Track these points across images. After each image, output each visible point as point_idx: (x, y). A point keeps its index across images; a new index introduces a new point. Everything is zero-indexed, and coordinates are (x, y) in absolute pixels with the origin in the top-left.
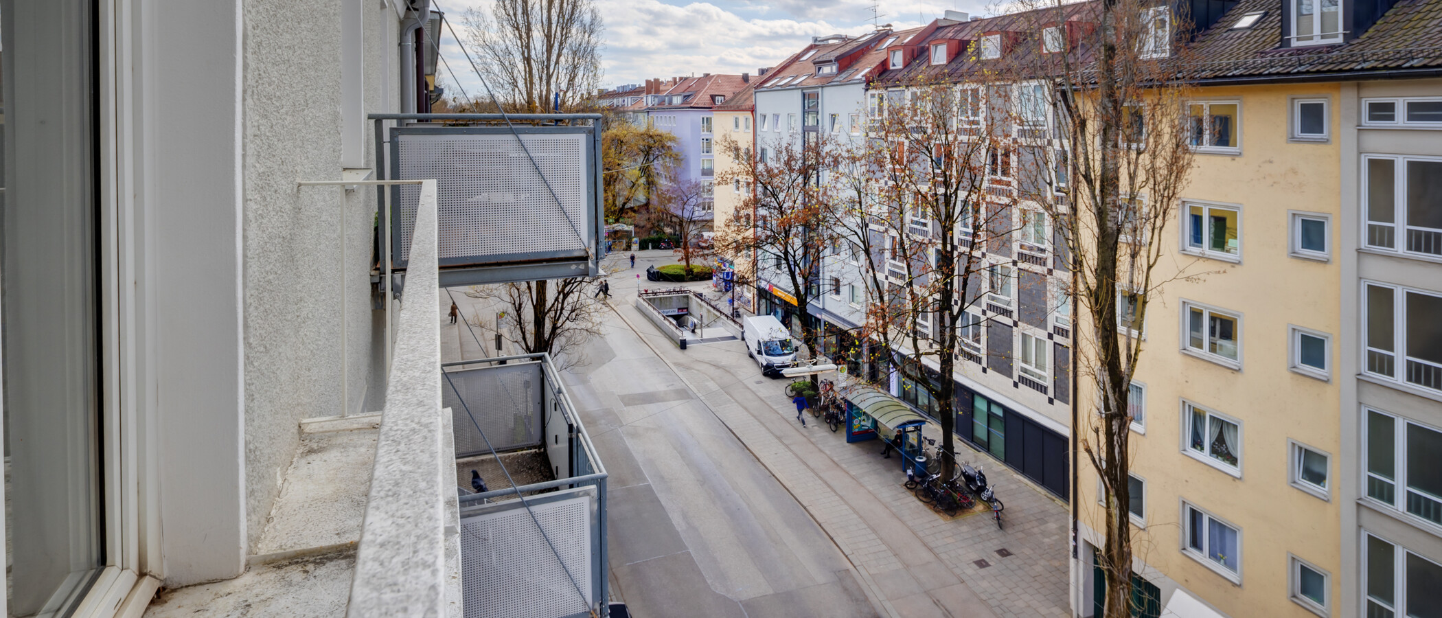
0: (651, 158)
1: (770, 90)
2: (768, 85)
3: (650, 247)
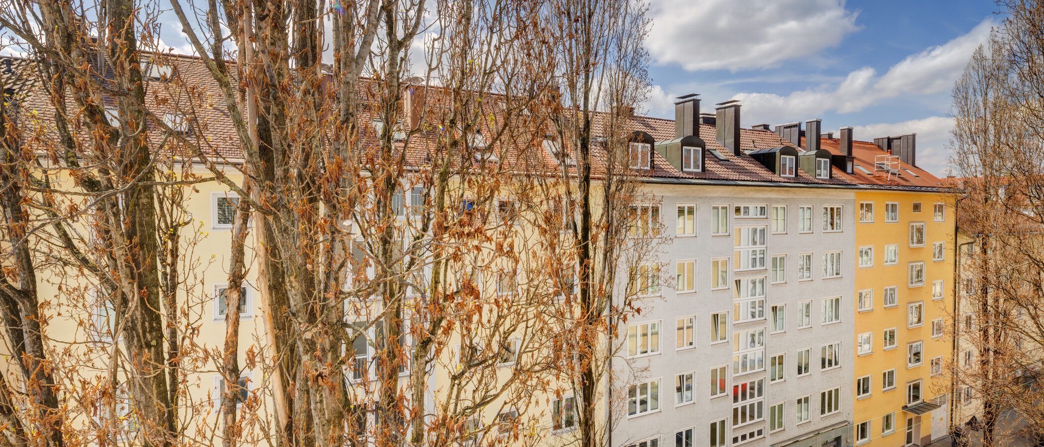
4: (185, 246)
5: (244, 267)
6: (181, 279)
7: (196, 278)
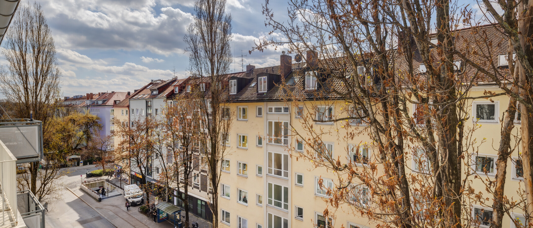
0: (89, 127)
1: (135, 99)
2: (134, 97)
3: (88, 164)
4: (468, 132)
5: (510, 148)
6: (464, 149)
7: (474, 150)
